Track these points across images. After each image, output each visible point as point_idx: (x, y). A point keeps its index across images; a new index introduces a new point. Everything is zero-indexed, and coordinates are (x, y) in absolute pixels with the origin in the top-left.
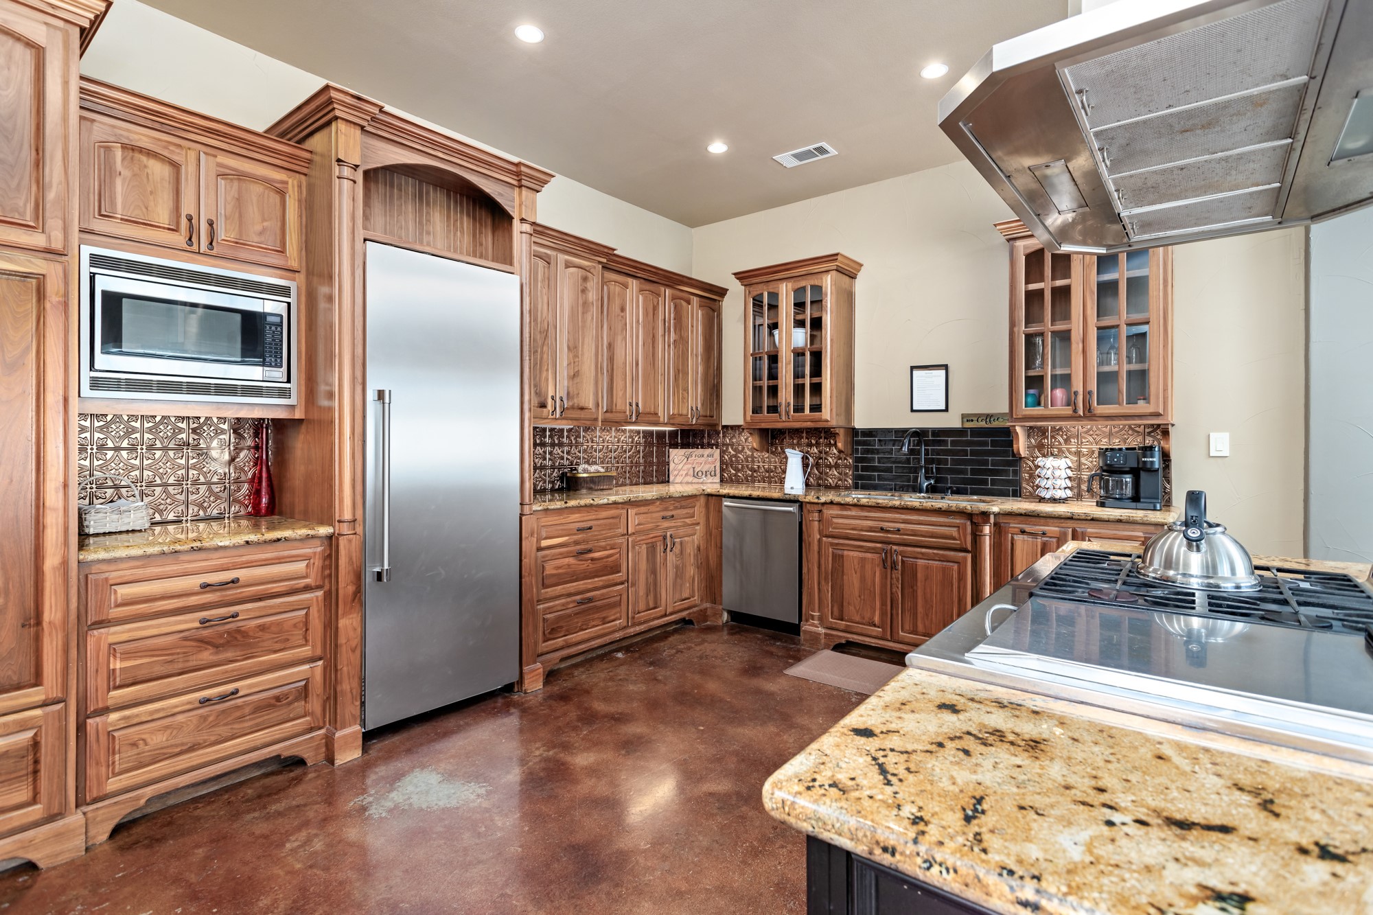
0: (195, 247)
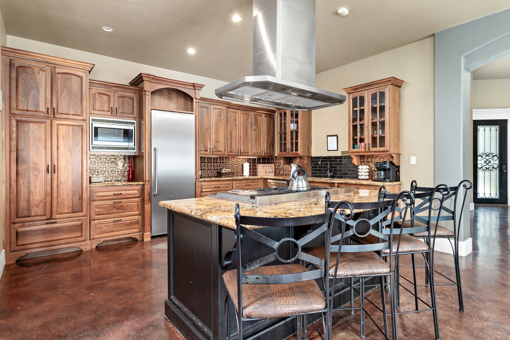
0: (113, 114)
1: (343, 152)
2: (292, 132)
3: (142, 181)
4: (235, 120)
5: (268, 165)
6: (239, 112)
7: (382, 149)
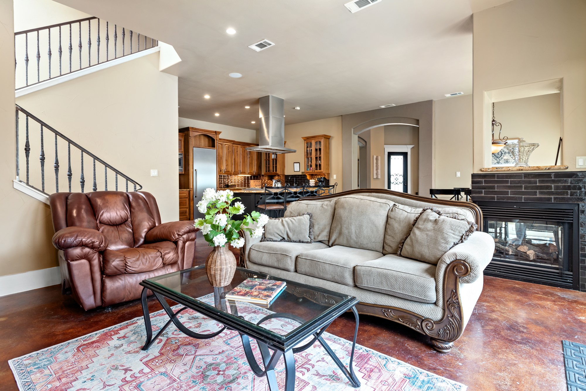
1: (302, 173)
2: (273, 160)
3: (189, 189)
4: (237, 152)
5: (257, 180)
6: (239, 146)
7: (320, 171)
